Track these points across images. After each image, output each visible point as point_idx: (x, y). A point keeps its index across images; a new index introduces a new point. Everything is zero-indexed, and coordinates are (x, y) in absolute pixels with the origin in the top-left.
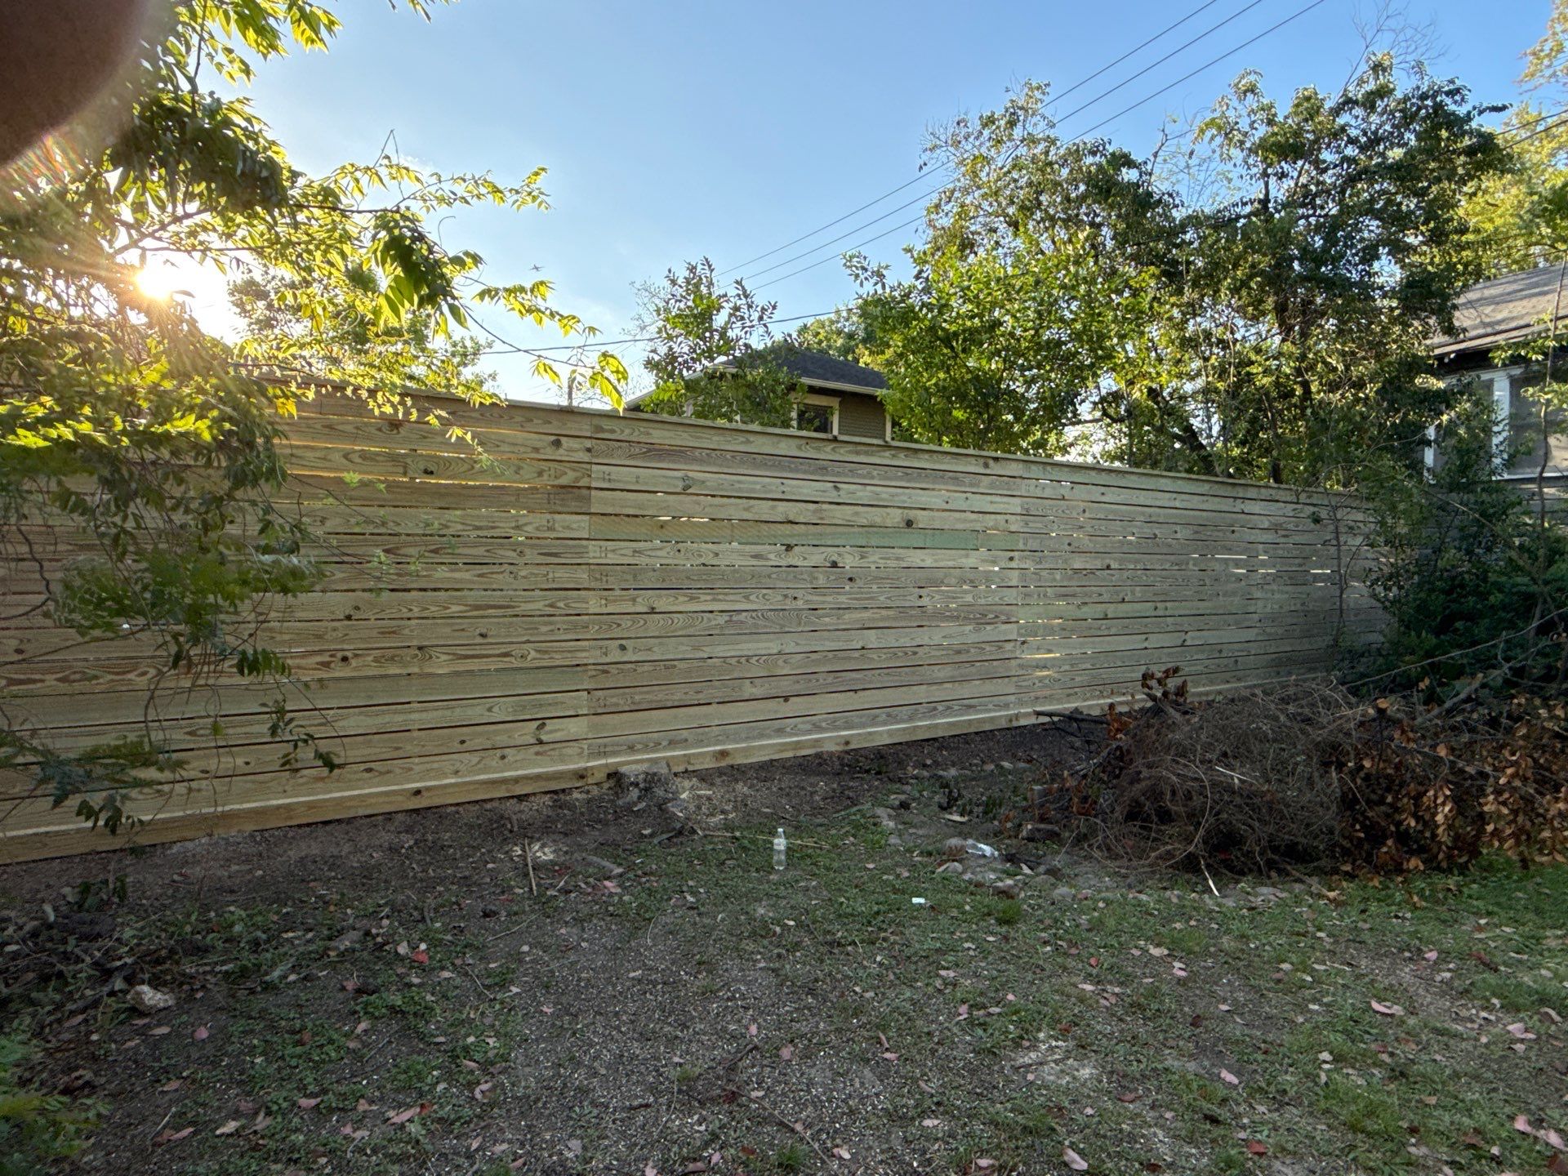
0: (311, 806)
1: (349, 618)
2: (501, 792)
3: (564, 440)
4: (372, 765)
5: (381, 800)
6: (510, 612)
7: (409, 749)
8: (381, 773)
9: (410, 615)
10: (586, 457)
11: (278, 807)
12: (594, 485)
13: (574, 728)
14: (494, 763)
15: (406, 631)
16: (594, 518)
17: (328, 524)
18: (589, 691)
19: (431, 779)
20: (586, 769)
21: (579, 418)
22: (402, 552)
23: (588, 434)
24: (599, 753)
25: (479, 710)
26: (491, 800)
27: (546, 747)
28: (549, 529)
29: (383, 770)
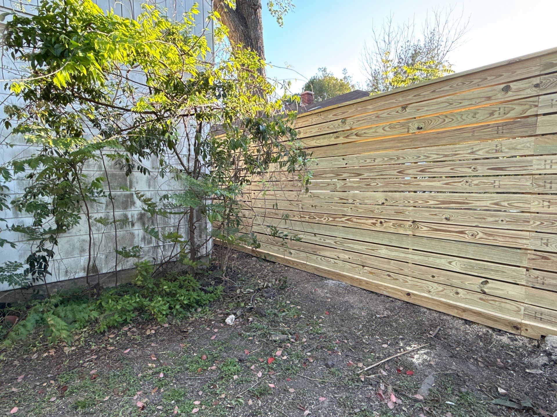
0: (367, 283)
1: (383, 204)
2: (454, 313)
3: (511, 85)
4: (391, 274)
5: (393, 291)
6: (465, 206)
7: (406, 271)
8: (394, 279)
9: (408, 204)
10: (534, 92)
11: (357, 279)
12: (541, 112)
13: (512, 291)
14: (451, 294)
15: (407, 213)
16: (539, 137)
17: (376, 161)
18: (528, 269)
19: (416, 290)
20: (521, 324)
21: (528, 63)
22: (405, 172)
23: (537, 73)
24: (536, 317)
25: (443, 261)
26: (448, 315)
27: (488, 297)
28: (497, 151)
29: (395, 277)
